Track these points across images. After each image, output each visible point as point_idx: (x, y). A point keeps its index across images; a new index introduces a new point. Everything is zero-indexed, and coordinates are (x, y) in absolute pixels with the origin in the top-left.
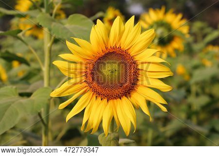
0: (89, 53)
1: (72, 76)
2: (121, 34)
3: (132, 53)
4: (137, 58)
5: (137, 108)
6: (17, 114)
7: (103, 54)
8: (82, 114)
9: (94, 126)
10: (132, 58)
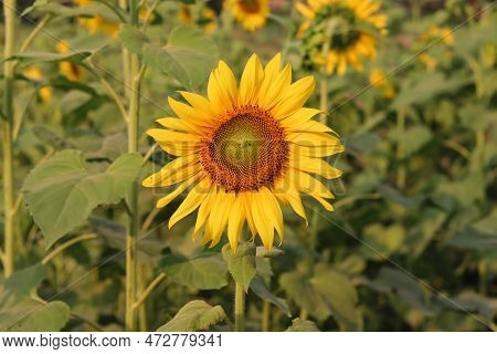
0: (206, 116)
1: (178, 153)
2: (258, 84)
3: (277, 115)
4: (284, 124)
5: (285, 206)
6: (86, 202)
7: (229, 118)
8: (193, 216)
9: (214, 235)
10: (276, 124)
